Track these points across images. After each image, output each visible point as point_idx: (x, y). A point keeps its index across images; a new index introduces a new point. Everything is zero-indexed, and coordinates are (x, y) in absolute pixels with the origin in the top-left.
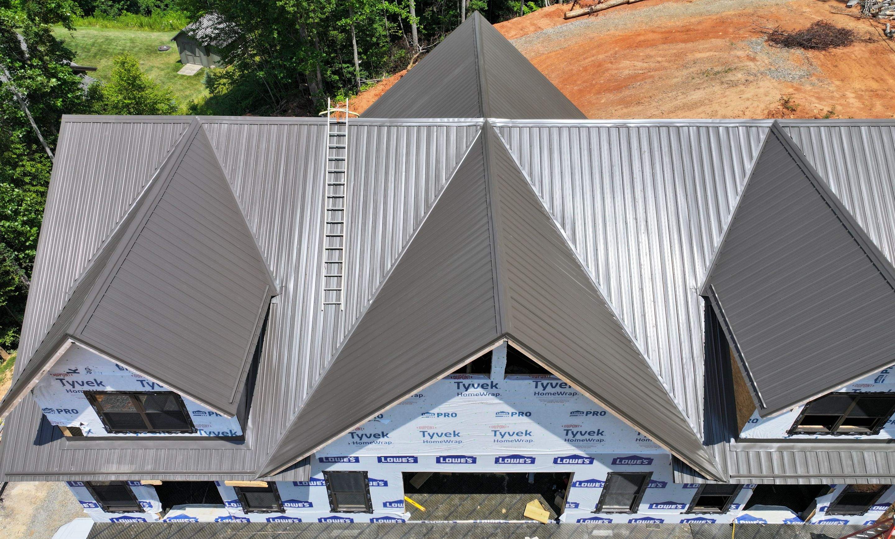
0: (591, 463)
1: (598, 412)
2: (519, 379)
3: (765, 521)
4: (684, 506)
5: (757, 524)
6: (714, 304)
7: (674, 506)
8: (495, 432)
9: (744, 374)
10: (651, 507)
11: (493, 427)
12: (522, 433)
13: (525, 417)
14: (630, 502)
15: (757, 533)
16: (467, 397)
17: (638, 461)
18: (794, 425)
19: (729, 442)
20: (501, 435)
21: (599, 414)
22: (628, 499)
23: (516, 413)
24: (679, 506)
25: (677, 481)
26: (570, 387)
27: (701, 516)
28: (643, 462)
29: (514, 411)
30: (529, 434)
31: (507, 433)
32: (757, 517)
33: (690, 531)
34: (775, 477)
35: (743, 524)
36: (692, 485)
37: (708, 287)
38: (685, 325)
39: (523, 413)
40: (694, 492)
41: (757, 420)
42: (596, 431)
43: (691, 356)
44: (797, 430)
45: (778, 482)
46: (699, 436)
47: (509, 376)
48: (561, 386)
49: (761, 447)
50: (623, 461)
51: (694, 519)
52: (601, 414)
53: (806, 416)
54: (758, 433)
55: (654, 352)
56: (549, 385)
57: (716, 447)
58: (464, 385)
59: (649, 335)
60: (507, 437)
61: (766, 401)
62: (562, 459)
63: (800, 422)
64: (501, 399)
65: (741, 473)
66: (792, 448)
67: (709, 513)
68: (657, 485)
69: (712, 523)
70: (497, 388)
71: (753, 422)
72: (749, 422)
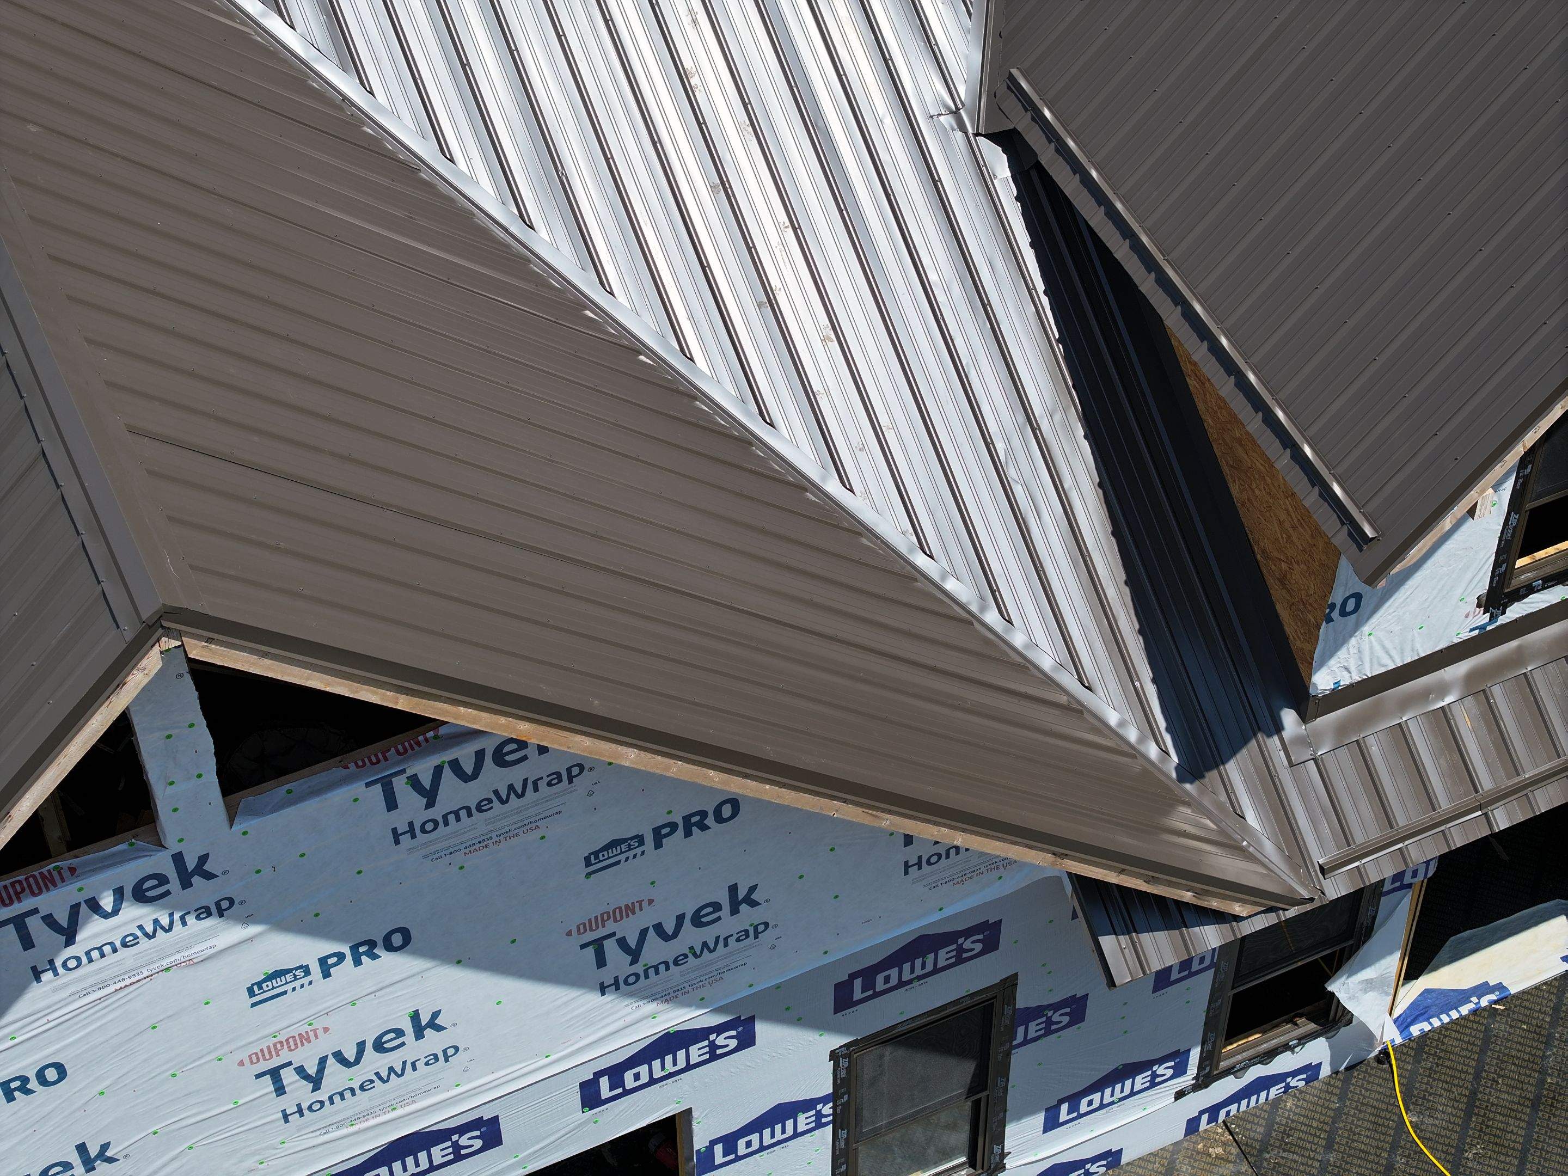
0: (746, 1041)
1: (703, 814)
2: (301, 798)
3: (1500, 987)
4: (1179, 1062)
5: (1474, 1012)
6: (1046, 155)
7: (1141, 1080)
8: (275, 1074)
9: (1254, 423)
10: (1052, 1123)
11: (255, 1058)
12: (399, 1033)
13: (386, 958)
14: (961, 1137)
15: (1483, 1052)
16: (86, 969)
17: (942, 953)
18: (1497, 565)
19: (1278, 728)
20: (307, 1077)
21: (710, 821)
22: (953, 1127)
23: (341, 957)
24: (1160, 1070)
25: (1122, 975)
26: (543, 750)
27: (1257, 1072)
28: (960, 950)
29: (328, 947)
30: (433, 1025)
31: (331, 1061)
32: (1466, 984)
33: (1235, 1150)
34: (1485, 804)
35: (1424, 1036)
36: (1185, 965)
37: (1002, 88)
38: (957, 291)
39: (372, 944)
40: (1203, 985)
41: (1358, 597)
42: (723, 898)
43: (1021, 417)
44: (1515, 583)
45: (1502, 820)
46: (1153, 751)
47: (247, 799)
48: (500, 759)
49: (1405, 704)
50: (880, 978)
51: (1236, 1098)
52: (719, 819)
53: (1533, 511)
54: (1377, 648)
55: (862, 456)
56: (447, 772)
57: (1232, 768)
58: (49, 920)
59: (816, 386)
60: (336, 1077)
61: (1370, 508)
62: (615, 1073)
63: (1517, 545)
64: (249, 919)
65: (1360, 838)
66: (1518, 659)
67: (1286, 1047)
68: (1049, 1022)
69: (1307, 1081)
70: (209, 876)
71: (1343, 613)
72: (1329, 620)
